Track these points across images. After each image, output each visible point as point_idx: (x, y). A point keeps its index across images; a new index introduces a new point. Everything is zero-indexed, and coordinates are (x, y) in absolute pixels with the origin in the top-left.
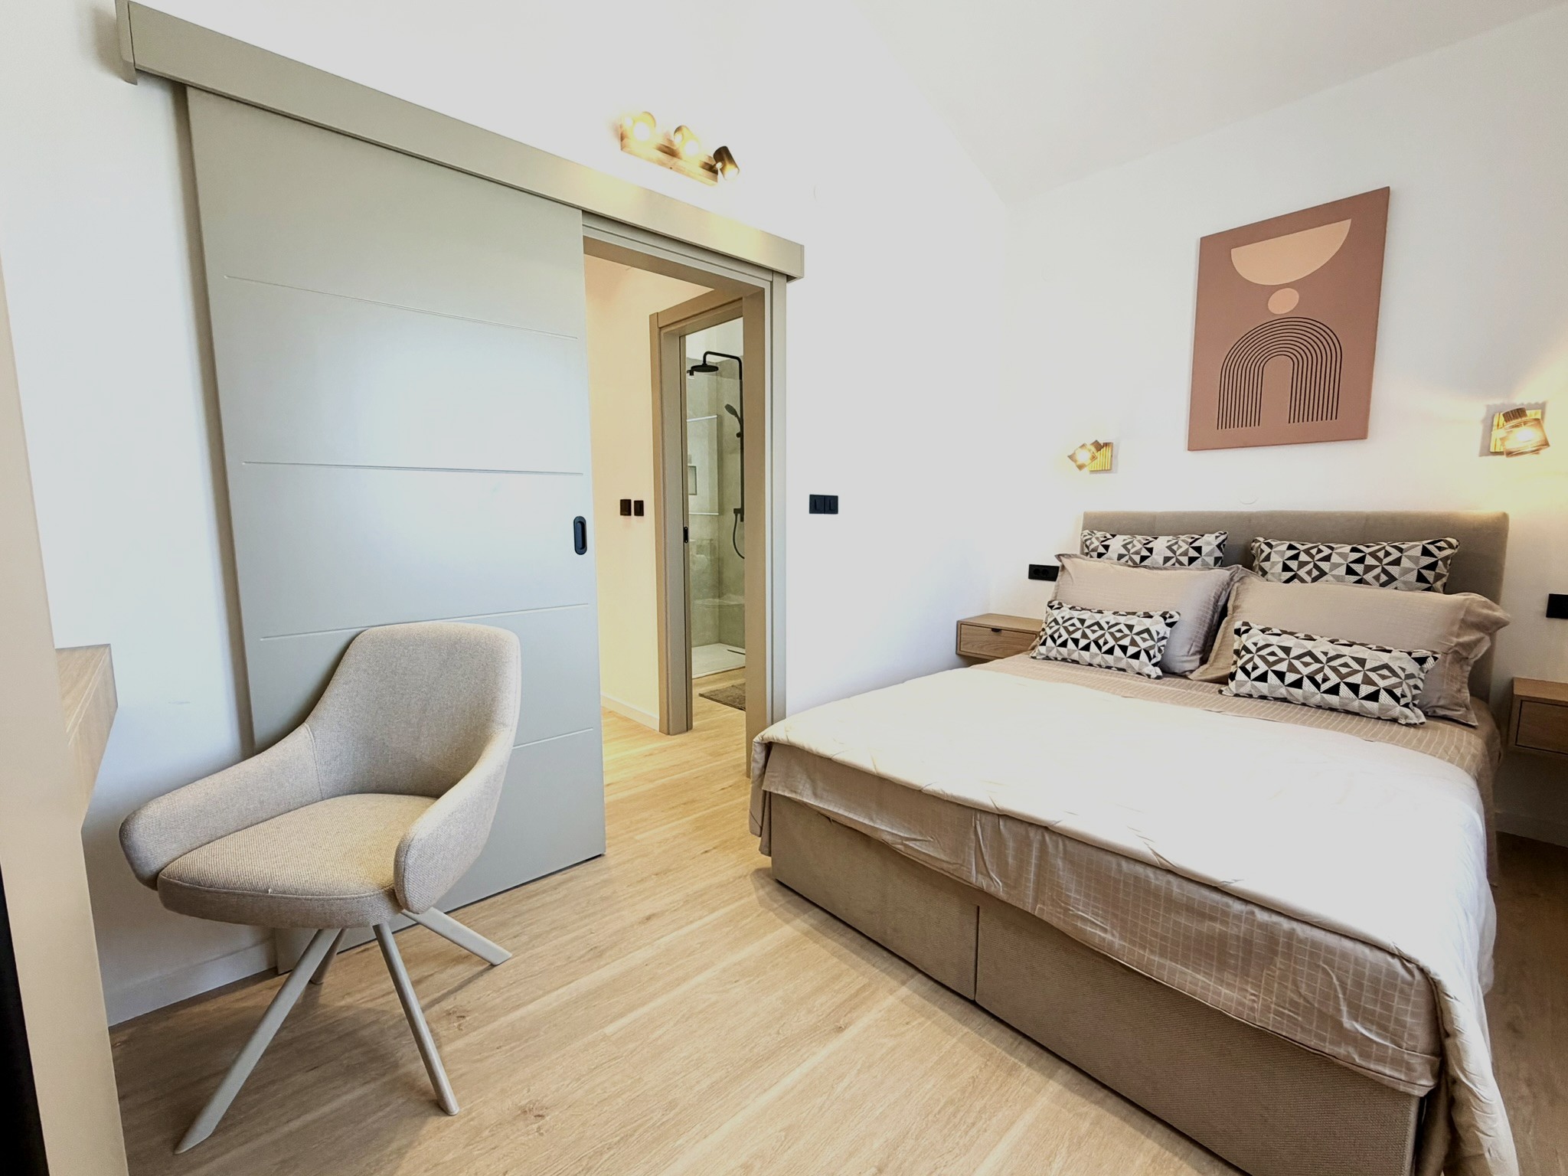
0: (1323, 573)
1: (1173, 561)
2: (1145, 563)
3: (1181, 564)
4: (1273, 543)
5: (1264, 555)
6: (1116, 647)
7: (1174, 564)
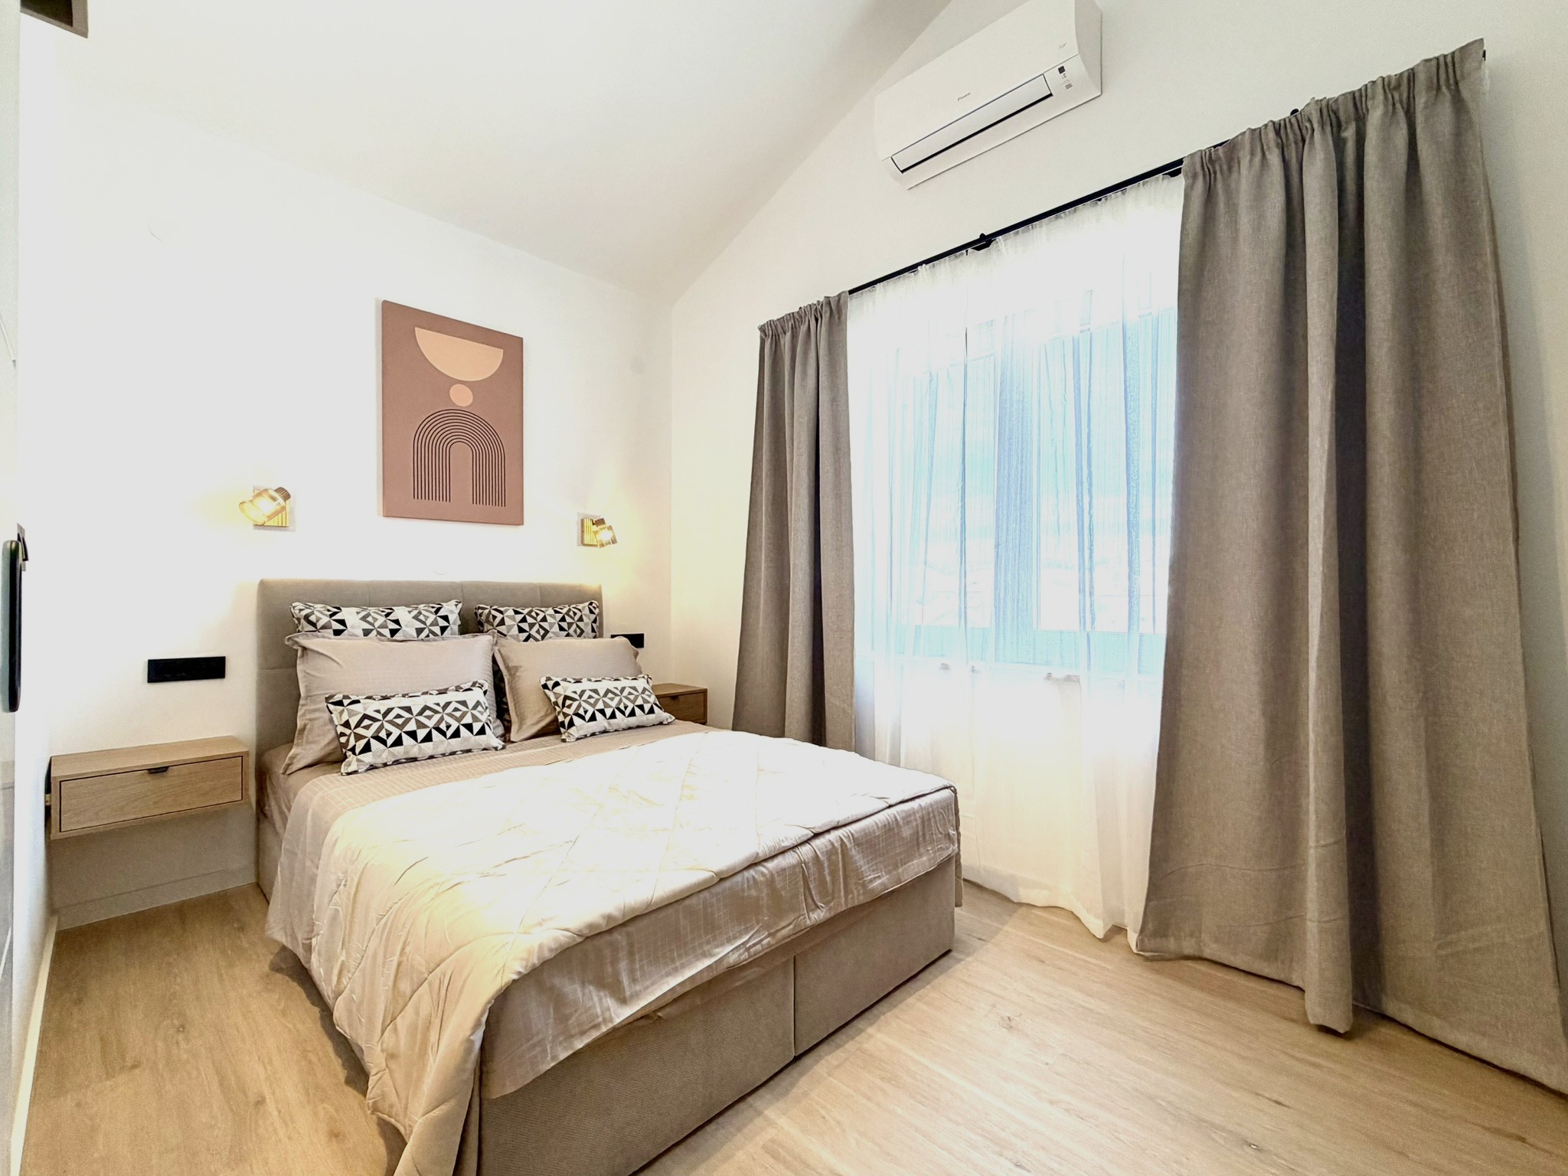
0: (547, 632)
1: (426, 632)
2: (398, 636)
3: (435, 634)
4: (502, 609)
5: (497, 621)
6: (404, 735)
7: (428, 636)
